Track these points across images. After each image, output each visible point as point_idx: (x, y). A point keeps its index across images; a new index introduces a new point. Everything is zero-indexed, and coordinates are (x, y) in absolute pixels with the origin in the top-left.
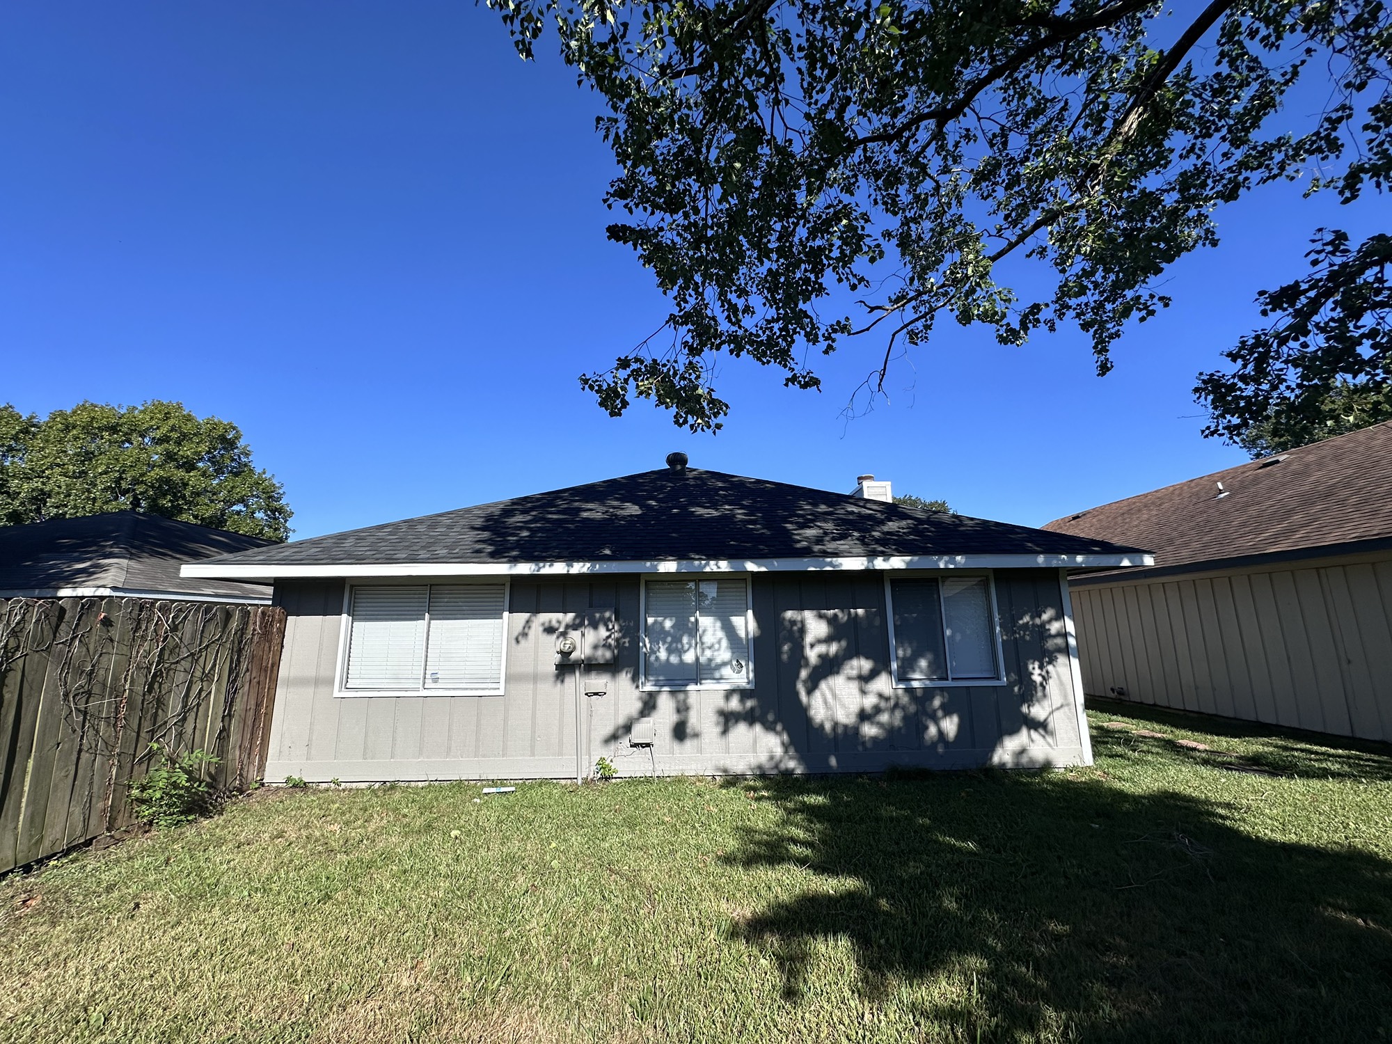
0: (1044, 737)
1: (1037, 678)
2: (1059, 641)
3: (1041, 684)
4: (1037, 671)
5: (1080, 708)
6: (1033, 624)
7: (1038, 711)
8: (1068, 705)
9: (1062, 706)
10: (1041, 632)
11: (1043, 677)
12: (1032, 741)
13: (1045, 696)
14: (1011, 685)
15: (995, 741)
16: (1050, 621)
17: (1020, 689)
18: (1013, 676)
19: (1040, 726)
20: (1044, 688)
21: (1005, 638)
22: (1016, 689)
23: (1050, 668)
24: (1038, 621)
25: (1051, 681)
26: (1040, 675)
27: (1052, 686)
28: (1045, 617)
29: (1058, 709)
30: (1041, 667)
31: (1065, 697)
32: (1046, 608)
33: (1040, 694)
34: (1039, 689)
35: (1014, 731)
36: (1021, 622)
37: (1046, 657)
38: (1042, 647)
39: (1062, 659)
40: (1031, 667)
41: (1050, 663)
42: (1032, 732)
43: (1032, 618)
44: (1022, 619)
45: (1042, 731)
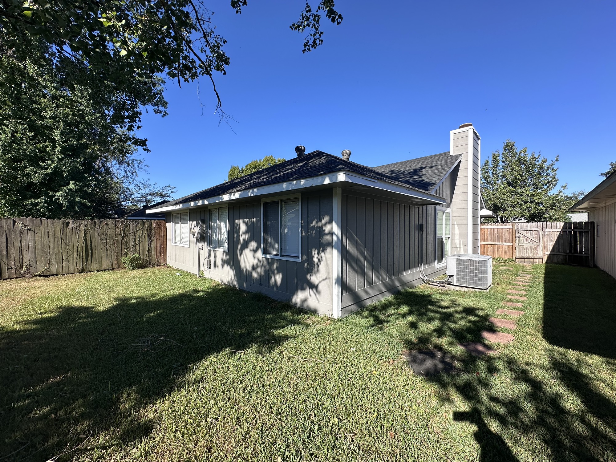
0: (316, 295)
1: (316, 260)
2: (328, 237)
3: (317, 264)
4: (316, 256)
5: (334, 281)
6: (317, 227)
7: (314, 279)
8: (329, 278)
9: (326, 279)
10: (321, 232)
11: (319, 260)
12: (310, 295)
13: (318, 271)
14: (303, 262)
15: (293, 292)
16: (325, 224)
17: (308, 265)
18: (305, 257)
19: (313, 287)
20: (318, 266)
21: (304, 234)
22: (306, 264)
23: (322, 254)
24: (320, 224)
25: (322, 263)
26: (317, 258)
27: (322, 267)
28: (323, 222)
29: (324, 280)
30: (318, 254)
31: (328, 273)
32: (324, 216)
33: (316, 269)
34: (316, 266)
35: (303, 289)
36: (311, 225)
37: (323, 247)
38: (320, 241)
39: (329, 250)
40: (313, 253)
41: (323, 251)
42: (311, 290)
43: (317, 223)
44: (312, 223)
45: (315, 291)
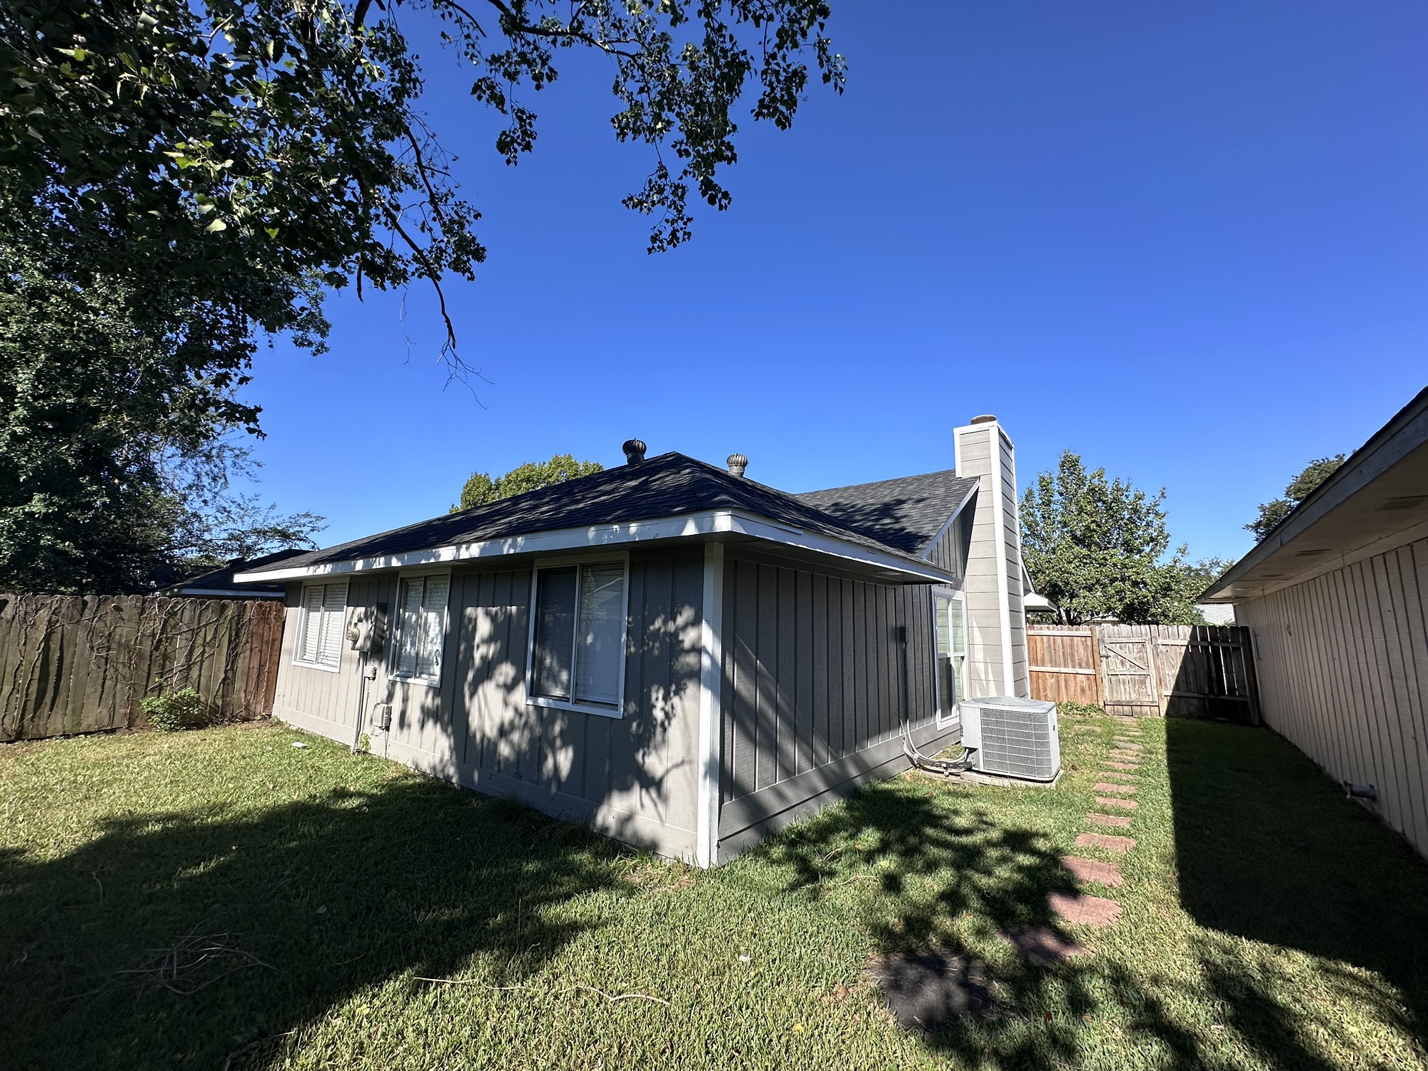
0: (656, 805)
1: (658, 714)
2: (691, 659)
3: (662, 724)
4: (660, 704)
5: (702, 770)
6: (665, 632)
7: (654, 763)
8: (691, 762)
9: (683, 762)
10: (673, 645)
11: (667, 714)
12: (642, 805)
13: (664, 741)
14: (627, 720)
15: (600, 798)
16: (684, 628)
17: (639, 726)
18: (633, 707)
19: (652, 784)
20: (665, 730)
21: (632, 649)
22: (635, 725)
23: (676, 700)
24: (671, 627)
25: (674, 722)
26: (663, 709)
27: (675, 731)
28: (680, 620)
29: (677, 766)
30: (666, 698)
31: (688, 749)
32: (683, 606)
33: (659, 737)
34: (659, 730)
35: (625, 788)
36: (652, 628)
37: (675, 681)
38: (671, 667)
39: (691, 688)
40: (654, 696)
41: (676, 693)
42: (644, 792)
43: (665, 622)
44: (653, 623)
45: (654, 794)
